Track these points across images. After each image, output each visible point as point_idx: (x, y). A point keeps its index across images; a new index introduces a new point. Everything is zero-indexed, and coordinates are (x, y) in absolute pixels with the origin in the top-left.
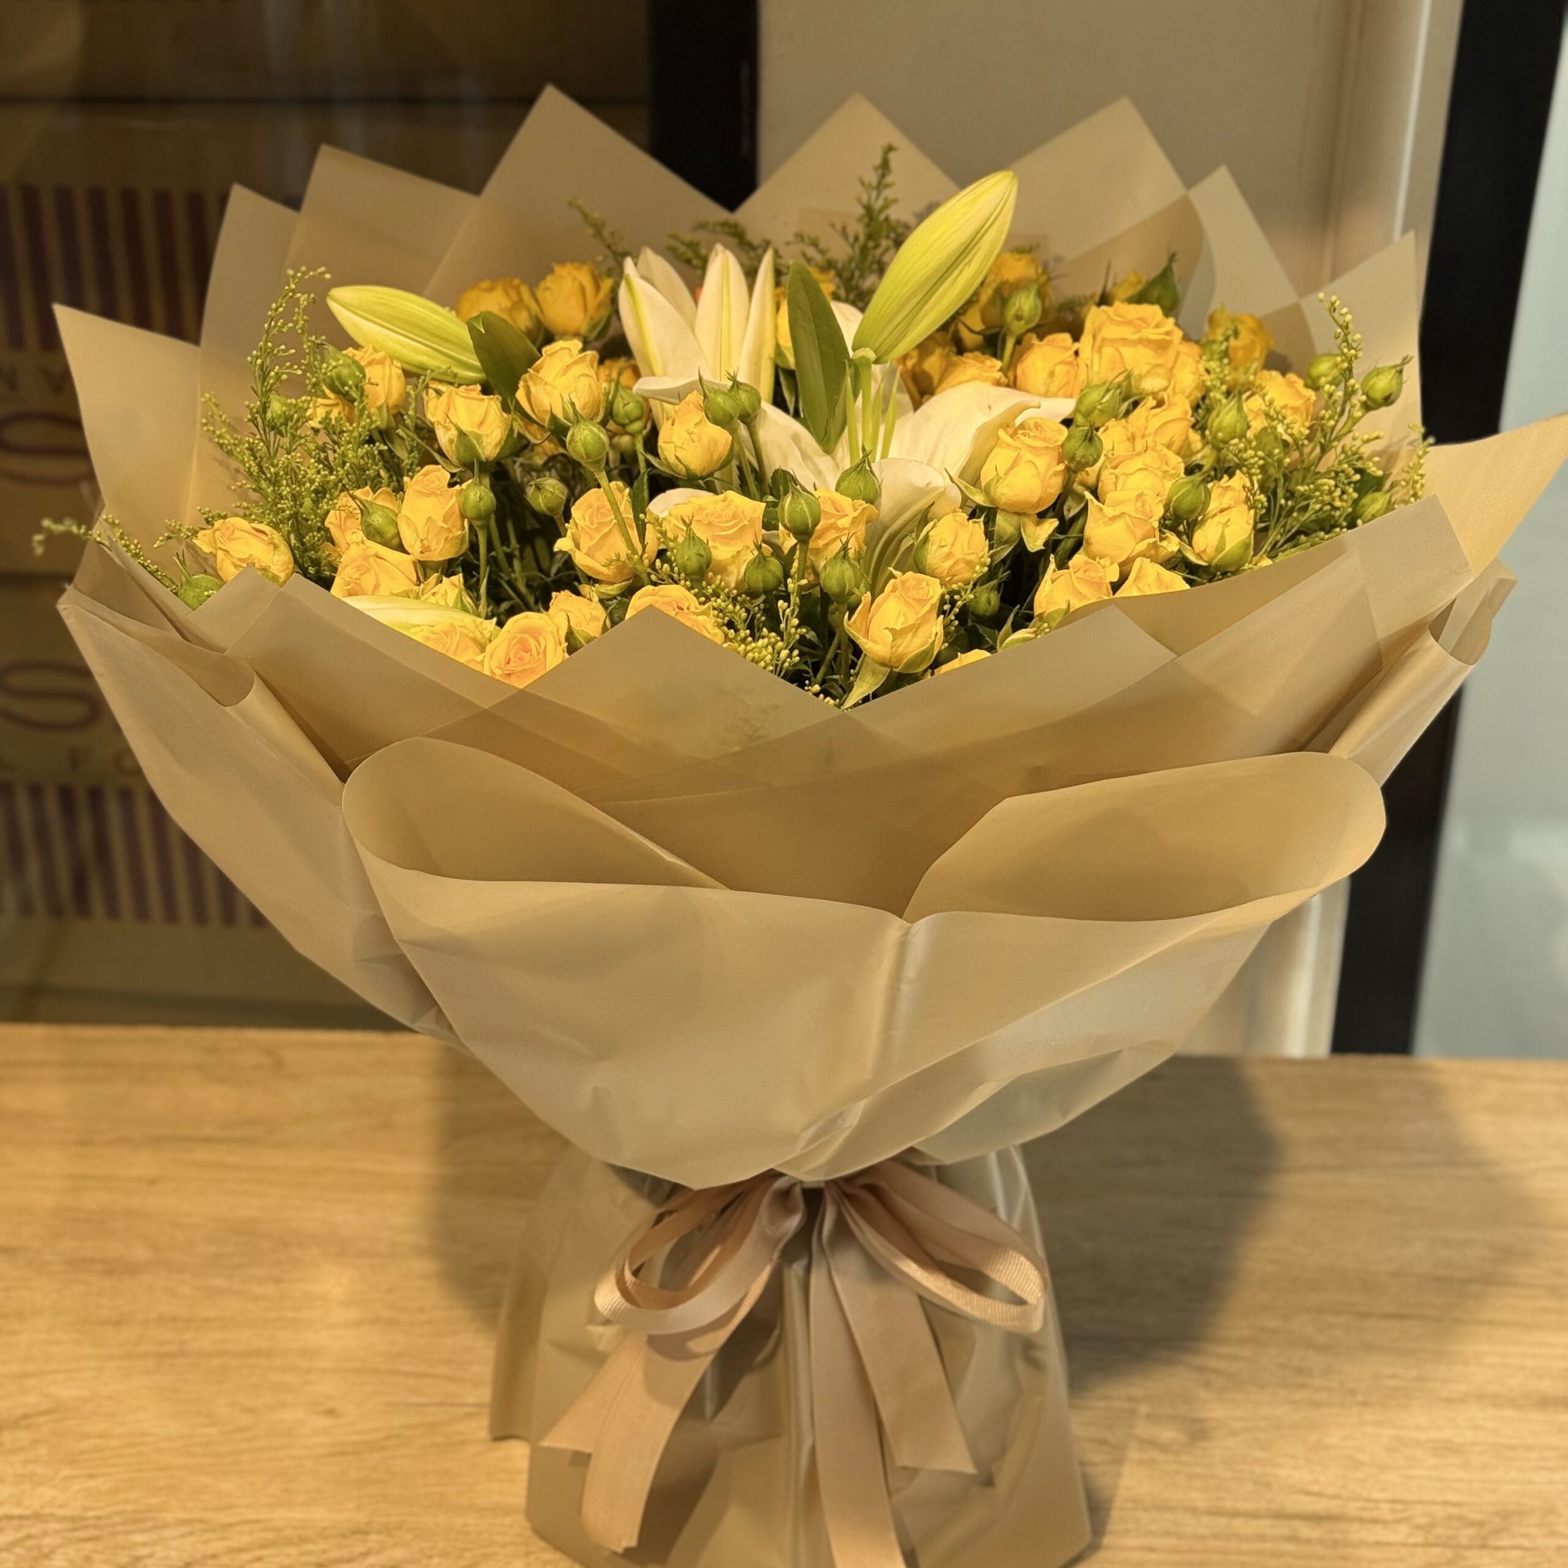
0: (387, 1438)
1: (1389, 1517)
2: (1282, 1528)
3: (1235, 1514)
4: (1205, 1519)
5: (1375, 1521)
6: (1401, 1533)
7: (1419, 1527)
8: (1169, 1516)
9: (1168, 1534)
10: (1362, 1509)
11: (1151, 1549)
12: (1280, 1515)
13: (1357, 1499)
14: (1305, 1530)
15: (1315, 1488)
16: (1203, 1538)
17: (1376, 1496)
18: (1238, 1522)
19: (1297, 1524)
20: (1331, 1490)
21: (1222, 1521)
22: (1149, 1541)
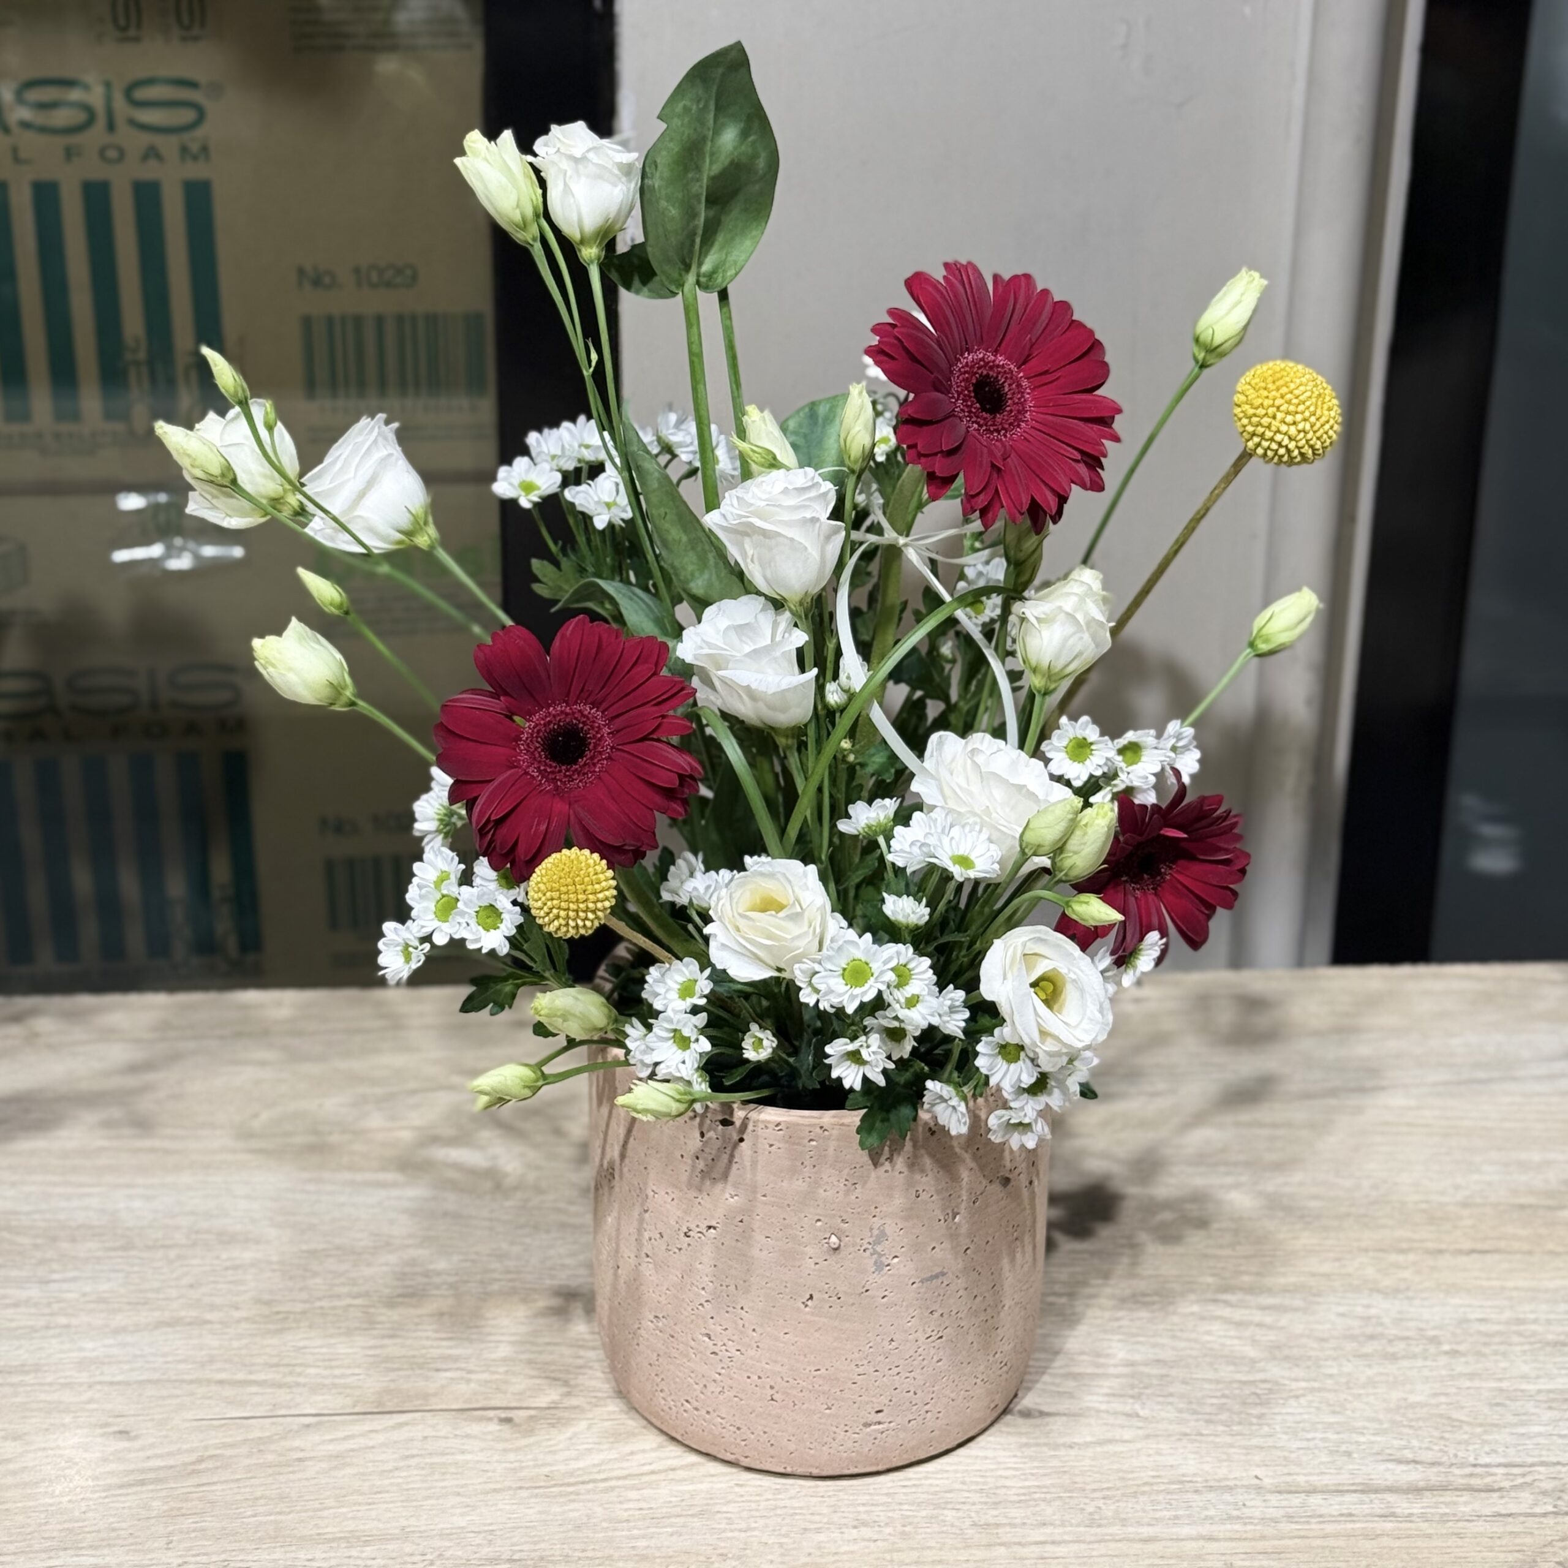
0: (201, 1460)
1: (1506, 1484)
2: (1376, 1504)
3: (1312, 1491)
4: (1274, 1499)
5: (1490, 1490)
6: (1524, 1501)
7: (1544, 1493)
8: (1227, 1497)
9: (1230, 1518)
10: (1471, 1475)
11: (1211, 1539)
12: (1368, 1489)
13: (1462, 1465)
14: (1403, 1505)
15: (1408, 1454)
16: (1275, 1521)
17: (1486, 1460)
18: (1315, 1500)
19: (1390, 1497)
20: (1428, 1456)
21: (1296, 1500)
22: (1205, 1529)
